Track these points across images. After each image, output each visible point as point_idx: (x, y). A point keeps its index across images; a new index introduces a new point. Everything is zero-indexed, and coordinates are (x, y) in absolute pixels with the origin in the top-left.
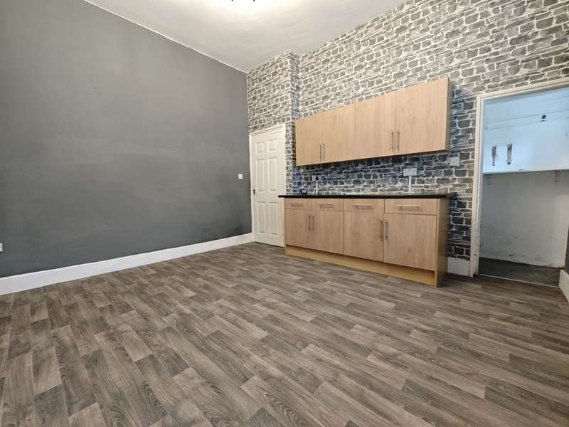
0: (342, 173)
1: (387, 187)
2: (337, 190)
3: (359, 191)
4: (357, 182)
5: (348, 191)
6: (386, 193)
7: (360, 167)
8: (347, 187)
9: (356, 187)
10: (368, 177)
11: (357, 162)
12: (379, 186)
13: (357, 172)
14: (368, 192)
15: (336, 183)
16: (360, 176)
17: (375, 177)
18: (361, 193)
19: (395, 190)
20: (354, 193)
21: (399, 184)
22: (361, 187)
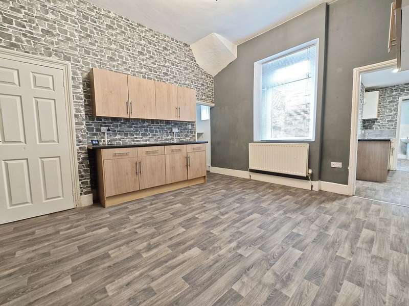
0: (132, 127)
1: (164, 138)
2: (128, 140)
3: (146, 141)
4: (144, 135)
5: (138, 141)
6: (163, 142)
7: (146, 124)
8: (136, 138)
9: (144, 138)
10: (152, 131)
11: (144, 120)
12: (159, 138)
13: (144, 127)
14: (152, 142)
15: (126, 135)
16: (146, 131)
17: (156, 132)
18: (148, 143)
19: (168, 140)
20: (142, 143)
21: (170, 137)
22: (148, 138)
